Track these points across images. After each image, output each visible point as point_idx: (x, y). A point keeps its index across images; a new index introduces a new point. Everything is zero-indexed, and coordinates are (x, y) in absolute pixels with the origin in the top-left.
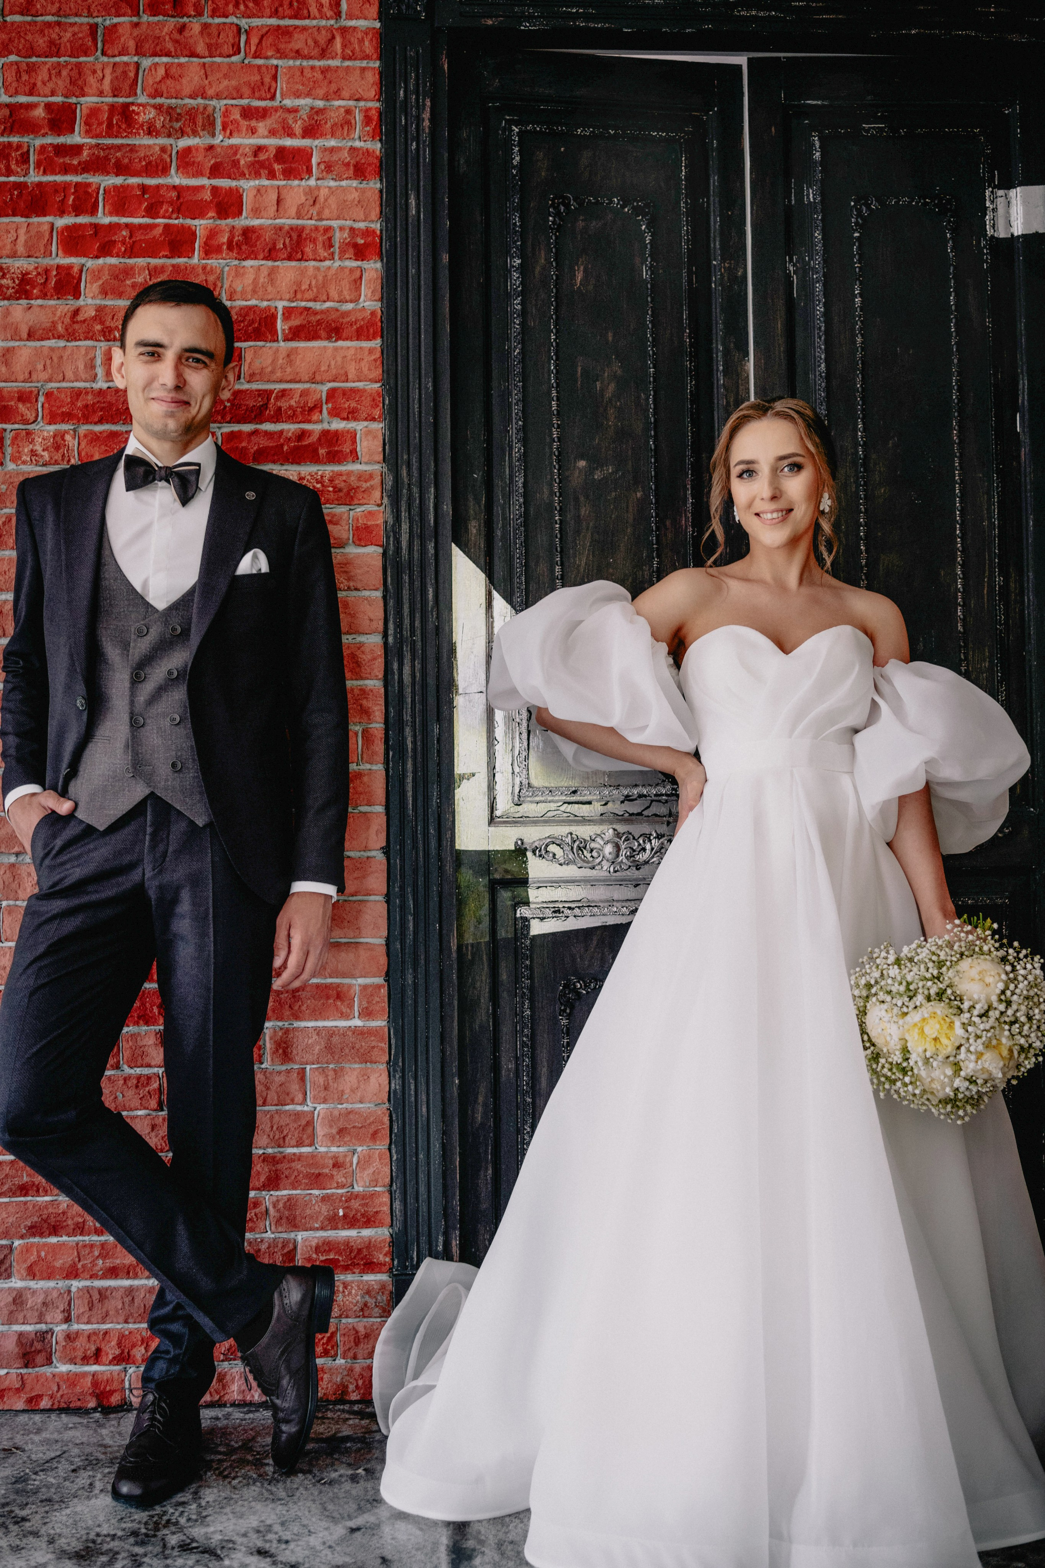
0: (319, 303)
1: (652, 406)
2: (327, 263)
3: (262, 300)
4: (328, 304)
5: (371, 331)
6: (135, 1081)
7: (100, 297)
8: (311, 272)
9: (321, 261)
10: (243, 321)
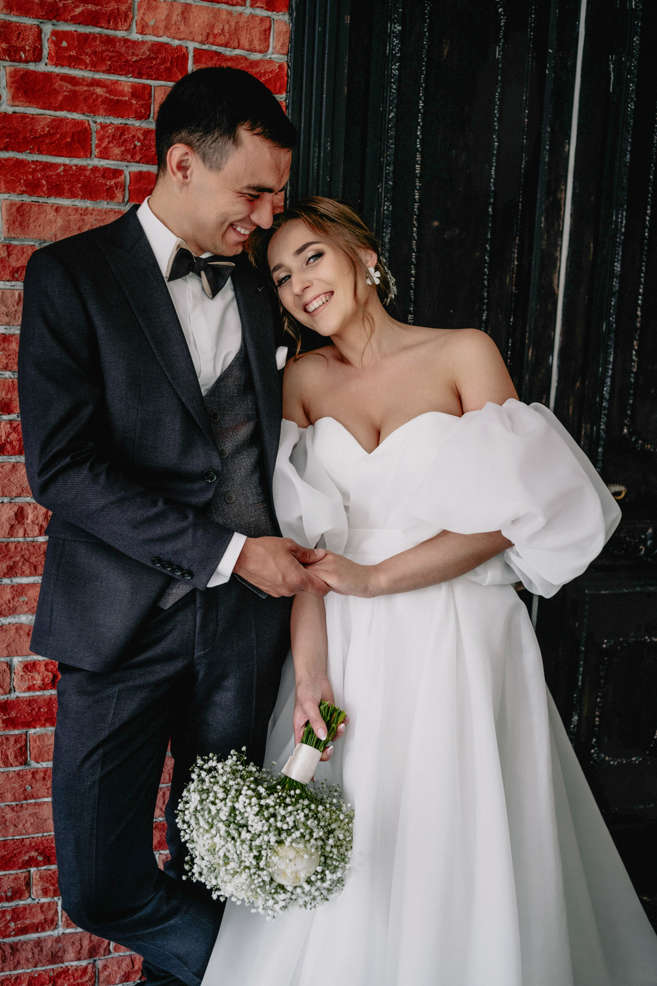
0: (229, 49)
1: (494, 176)
2: (239, 9)
3: (174, 38)
4: (238, 52)
5: (278, 84)
6: (42, 775)
7: (4, 11)
8: (224, 16)
9: (233, 5)
10: (155, 59)
